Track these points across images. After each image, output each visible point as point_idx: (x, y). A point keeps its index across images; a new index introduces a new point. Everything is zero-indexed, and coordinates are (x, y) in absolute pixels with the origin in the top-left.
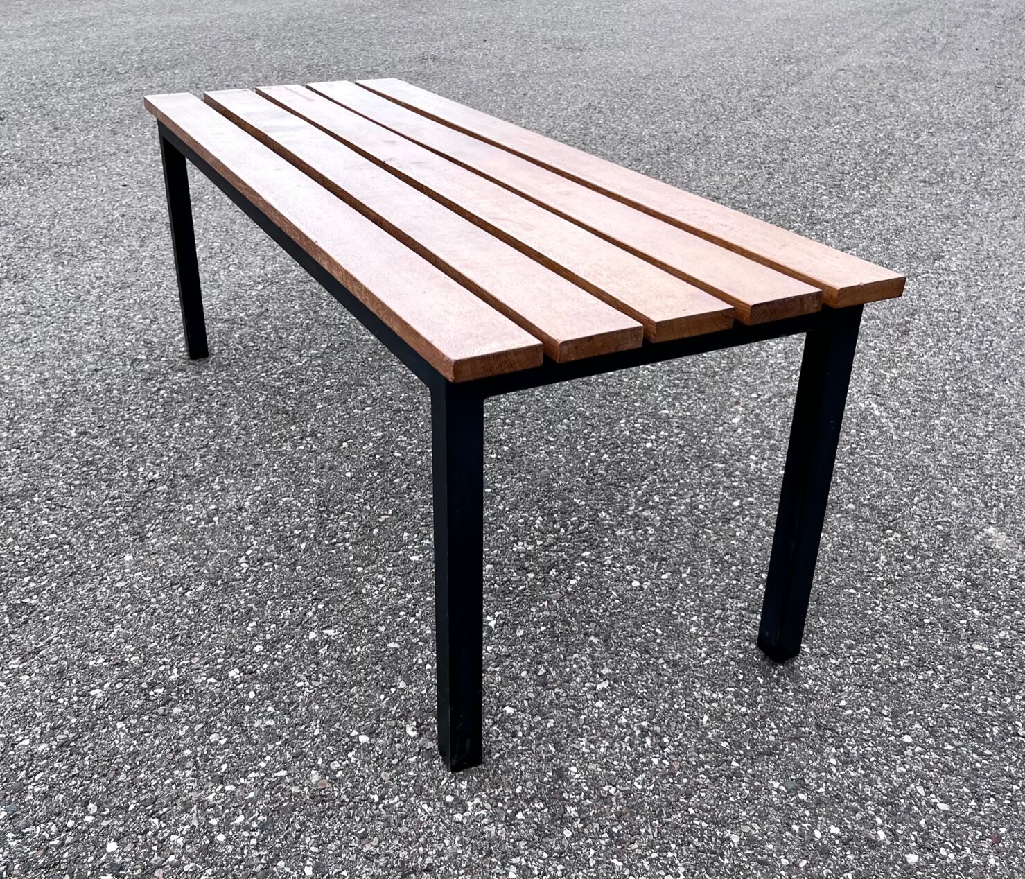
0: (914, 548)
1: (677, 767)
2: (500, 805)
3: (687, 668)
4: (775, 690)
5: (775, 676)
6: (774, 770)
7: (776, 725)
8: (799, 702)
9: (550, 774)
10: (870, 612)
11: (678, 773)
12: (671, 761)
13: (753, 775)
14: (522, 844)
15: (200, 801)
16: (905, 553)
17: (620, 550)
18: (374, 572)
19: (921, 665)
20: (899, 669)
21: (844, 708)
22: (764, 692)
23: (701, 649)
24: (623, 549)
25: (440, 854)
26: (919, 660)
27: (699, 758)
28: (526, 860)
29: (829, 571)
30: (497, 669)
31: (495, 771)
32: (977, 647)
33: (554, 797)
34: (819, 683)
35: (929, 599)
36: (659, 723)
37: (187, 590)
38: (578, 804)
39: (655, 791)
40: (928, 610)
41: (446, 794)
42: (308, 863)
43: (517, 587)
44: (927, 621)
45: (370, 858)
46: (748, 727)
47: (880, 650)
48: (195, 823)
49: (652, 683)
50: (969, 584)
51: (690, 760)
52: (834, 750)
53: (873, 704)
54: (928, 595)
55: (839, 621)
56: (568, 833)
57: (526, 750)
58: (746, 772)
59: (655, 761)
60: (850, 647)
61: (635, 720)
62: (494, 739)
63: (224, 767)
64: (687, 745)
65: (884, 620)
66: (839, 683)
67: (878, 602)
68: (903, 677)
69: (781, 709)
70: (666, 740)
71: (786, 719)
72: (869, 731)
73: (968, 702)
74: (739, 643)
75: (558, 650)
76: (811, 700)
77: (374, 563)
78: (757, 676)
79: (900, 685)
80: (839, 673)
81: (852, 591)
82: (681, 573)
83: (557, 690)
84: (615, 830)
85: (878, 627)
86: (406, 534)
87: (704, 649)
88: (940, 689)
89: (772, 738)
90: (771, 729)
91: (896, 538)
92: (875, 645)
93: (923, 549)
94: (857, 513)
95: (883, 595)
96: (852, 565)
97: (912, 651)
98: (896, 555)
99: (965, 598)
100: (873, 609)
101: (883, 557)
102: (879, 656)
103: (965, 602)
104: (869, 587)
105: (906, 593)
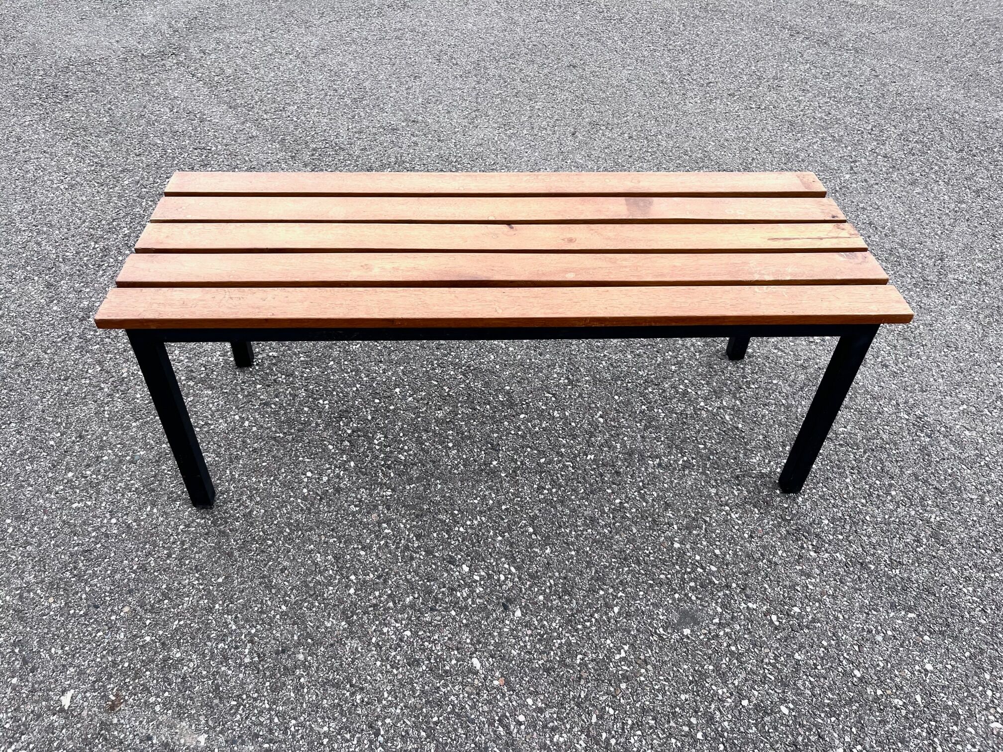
7: (169, 475)
8: (172, 492)
10: (197, 575)
19: (143, 568)
26: (146, 569)
29: (246, 582)
32: (126, 609)
35: (180, 621)
40: (172, 610)
47: (169, 556)
52: (136, 486)
53: (143, 523)
54: (182, 623)
60: (183, 543)
66: (167, 518)
71: (168, 480)
72: (132, 508)
73: (104, 568)
74: (229, 493)
76: (169, 498)
79: (141, 545)
80: (172, 523)
81: (220, 580)
87: (237, 476)
88: (122, 562)
89: (163, 467)
90: (168, 471)
91: (245, 656)
92: (174, 556)
93: (222, 664)
94: (290, 653)
95: (203, 595)
96: (242, 600)
97: (154, 572)
98: (230, 639)
99: (163, 644)
100: (198, 579)
101: (234, 627)
102: (165, 552)
103: (160, 640)
104: (215, 593)
105: (195, 611)
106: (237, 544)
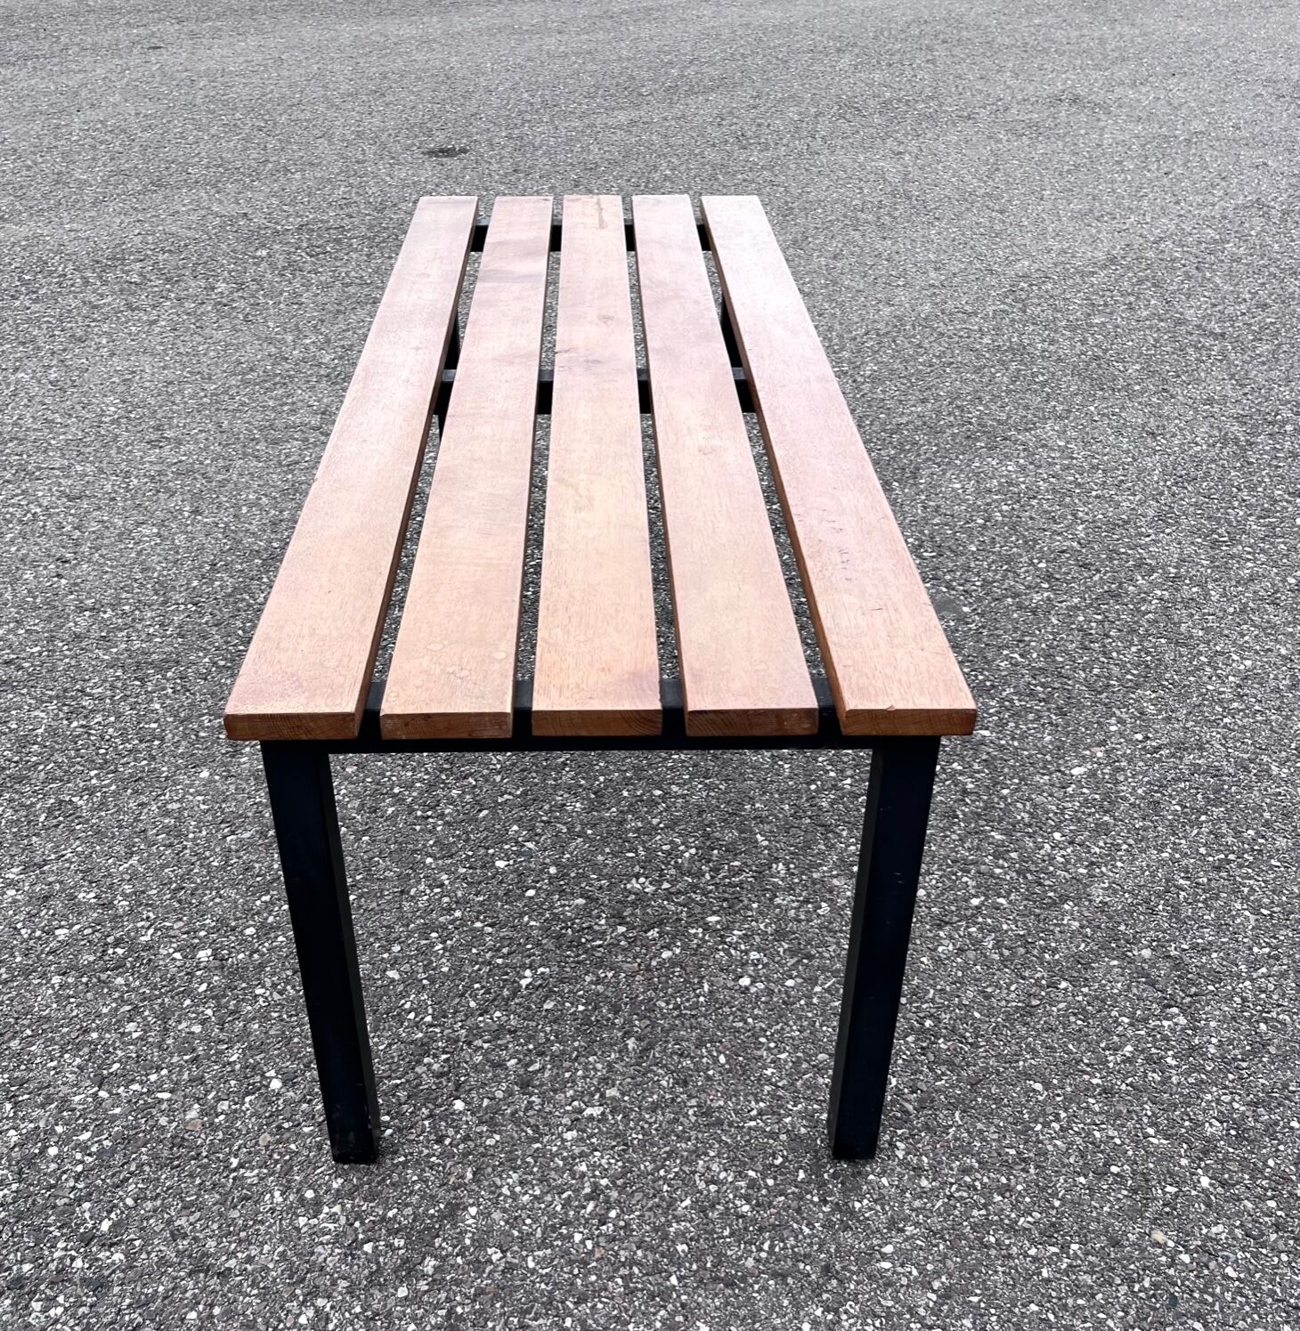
0: (1192, 1048)
1: (597, 1255)
2: (357, 1224)
3: (720, 1123)
4: (809, 1197)
5: (826, 1176)
6: (717, 1308)
7: (772, 1247)
8: (828, 1225)
9: (442, 1206)
10: (1039, 1127)
11: (594, 1264)
12: (597, 1245)
13: (683, 1306)
14: (343, 1284)
15: (65, 1100)
16: (1170, 1053)
17: (762, 926)
18: (441, 869)
19: (1049, 1233)
20: (1012, 1229)
21: (884, 1257)
22: (793, 1193)
23: (757, 1102)
24: (766, 927)
25: (250, 1260)
26: (1053, 1225)
27: (635, 1253)
28: (332, 1307)
29: (1028, 1045)
30: (486, 1046)
31: (384, 1180)
32: (1159, 1236)
33: (422, 1238)
34: (878, 1208)
35: (1146, 1136)
36: (621, 1190)
37: (233, 833)
38: (444, 1259)
39: (546, 1279)
40: (1130, 1153)
41: (310, 1187)
42: (113, 1215)
43: (593, 940)
44: (1114, 1169)
45: (177, 1235)
46: (732, 1234)
47: (1005, 1190)
48: (42, 1124)
49: (656, 1130)
50: (1233, 1132)
51: (622, 1252)
52: (819, 1312)
53: (930, 1267)
54: (1151, 1131)
55: (979, 1126)
56: (403, 1292)
57: (439, 1165)
58: (679, 1296)
59: (578, 1237)
60: (966, 1170)
61: (597, 1173)
62: (412, 1137)
63: (116, 1066)
64: (633, 1230)
65: (1050, 1148)
66: (906, 1219)
67: (1063, 1115)
68: (1007, 1242)
69: (795, 1226)
70: (613, 1214)
71: (792, 1241)
72: (890, 1303)
73: (1073, 1315)
74: (815, 1111)
75: (576, 1044)
76: (846, 1228)
77: (451, 856)
78: (801, 1167)
79: (993, 1252)
80: (917, 1204)
81: (1038, 1086)
82: (816, 984)
83: (533, 1098)
84: (459, 1310)
85: (1031, 1155)
86: (515, 828)
87: (762, 1105)
88: (1048, 1281)
89: (750, 1263)
90: (760, 1250)
91: (1176, 1024)
92: (1004, 1180)
93: (1205, 1054)
94: (1146, 966)
95: (1080, 1108)
96: (1070, 1046)
97: (1053, 1207)
98: (1153, 1050)
99: (1206, 1153)
100: (1046, 1125)
101: (1129, 1048)
102: (998, 1198)
103: (1201, 1159)
104: (1069, 1089)
105: (1119, 1115)
106: (943, 1074)
